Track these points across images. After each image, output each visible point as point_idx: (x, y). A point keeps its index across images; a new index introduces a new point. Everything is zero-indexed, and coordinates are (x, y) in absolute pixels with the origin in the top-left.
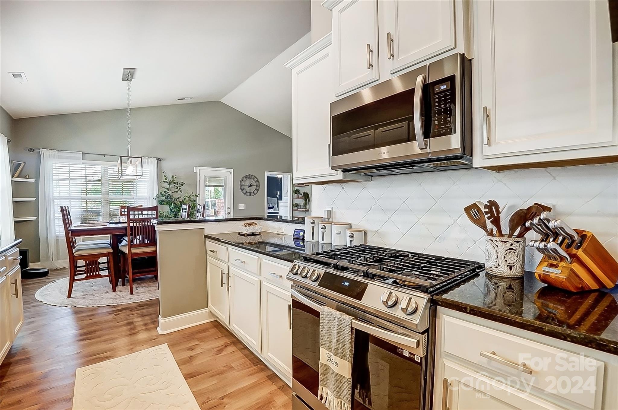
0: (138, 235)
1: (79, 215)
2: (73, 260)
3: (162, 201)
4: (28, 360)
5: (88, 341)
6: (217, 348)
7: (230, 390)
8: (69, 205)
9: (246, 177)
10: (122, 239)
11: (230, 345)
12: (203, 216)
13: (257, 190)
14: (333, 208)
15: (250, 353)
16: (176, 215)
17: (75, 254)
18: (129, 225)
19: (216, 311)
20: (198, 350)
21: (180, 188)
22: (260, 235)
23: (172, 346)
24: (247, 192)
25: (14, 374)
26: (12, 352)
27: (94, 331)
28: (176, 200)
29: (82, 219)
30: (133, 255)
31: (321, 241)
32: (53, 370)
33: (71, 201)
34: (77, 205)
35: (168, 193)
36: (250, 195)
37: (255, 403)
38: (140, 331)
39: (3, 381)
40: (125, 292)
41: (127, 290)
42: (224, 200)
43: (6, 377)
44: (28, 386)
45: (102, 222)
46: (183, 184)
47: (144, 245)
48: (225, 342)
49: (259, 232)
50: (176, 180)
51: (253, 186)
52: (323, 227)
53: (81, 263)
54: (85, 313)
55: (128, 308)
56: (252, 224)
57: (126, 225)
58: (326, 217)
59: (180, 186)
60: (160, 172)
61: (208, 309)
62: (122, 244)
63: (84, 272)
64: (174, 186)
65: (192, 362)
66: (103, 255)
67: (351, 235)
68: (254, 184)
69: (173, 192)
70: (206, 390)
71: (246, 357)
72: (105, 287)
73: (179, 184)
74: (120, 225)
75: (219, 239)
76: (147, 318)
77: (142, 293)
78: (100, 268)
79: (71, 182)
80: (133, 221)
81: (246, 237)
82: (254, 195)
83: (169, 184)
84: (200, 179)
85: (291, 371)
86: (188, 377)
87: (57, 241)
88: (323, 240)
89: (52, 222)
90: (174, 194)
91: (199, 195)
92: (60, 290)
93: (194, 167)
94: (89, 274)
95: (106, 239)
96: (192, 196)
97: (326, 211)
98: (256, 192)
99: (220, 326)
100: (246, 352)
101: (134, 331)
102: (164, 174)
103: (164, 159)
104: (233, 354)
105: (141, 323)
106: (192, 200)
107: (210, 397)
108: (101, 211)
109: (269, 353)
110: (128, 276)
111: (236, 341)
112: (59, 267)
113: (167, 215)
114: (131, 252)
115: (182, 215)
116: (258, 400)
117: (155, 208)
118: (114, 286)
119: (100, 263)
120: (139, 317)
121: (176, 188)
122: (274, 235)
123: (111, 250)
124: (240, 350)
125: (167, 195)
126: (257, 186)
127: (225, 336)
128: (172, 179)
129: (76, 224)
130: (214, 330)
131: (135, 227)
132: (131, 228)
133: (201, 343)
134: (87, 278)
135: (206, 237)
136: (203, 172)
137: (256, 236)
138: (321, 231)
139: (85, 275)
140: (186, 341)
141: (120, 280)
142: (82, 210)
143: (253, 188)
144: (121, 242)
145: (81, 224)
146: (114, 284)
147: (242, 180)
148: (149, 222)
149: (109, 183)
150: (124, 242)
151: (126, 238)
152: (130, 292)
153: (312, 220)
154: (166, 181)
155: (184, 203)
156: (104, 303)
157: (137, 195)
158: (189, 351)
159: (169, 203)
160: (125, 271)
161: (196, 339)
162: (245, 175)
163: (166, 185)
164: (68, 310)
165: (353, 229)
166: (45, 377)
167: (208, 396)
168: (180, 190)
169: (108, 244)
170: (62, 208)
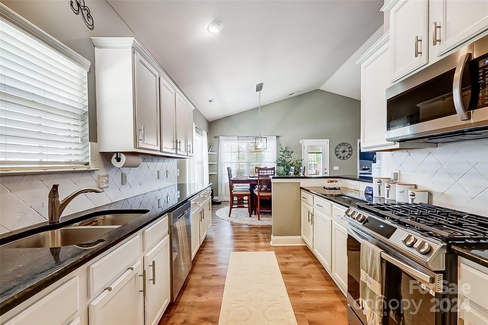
0: (263, 185)
1: (235, 172)
2: (232, 196)
3: (279, 164)
4: (212, 242)
5: (236, 240)
6: (304, 263)
7: (307, 289)
8: (231, 167)
9: (340, 145)
10: (255, 187)
11: (313, 263)
12: (304, 174)
13: (350, 155)
14: (400, 170)
15: (326, 272)
16: (288, 173)
17: (233, 193)
18: (259, 178)
19: (306, 239)
20: (292, 260)
21: (290, 155)
22: (340, 190)
23: (277, 253)
24: (340, 157)
25: (207, 247)
26: (207, 237)
27: (239, 236)
28: (288, 163)
29: (237, 174)
30: (260, 196)
31: (386, 197)
32: (221, 249)
33: (232, 164)
34: (235, 166)
35: (283, 159)
36: (344, 159)
37: (321, 303)
38: (261, 241)
39: (204, 249)
40: (256, 218)
41: (257, 218)
42: (322, 163)
43: (205, 247)
44: (212, 253)
45: (246, 176)
46: (292, 152)
47: (267, 191)
48: (310, 260)
49: (339, 188)
50: (288, 150)
51: (346, 152)
52: (388, 186)
53: (235, 199)
54: (236, 226)
55: (256, 228)
56: (333, 181)
57: (257, 178)
58: (393, 178)
59: (290, 154)
60: (279, 144)
61: (301, 237)
62: (255, 190)
63: (236, 204)
64: (287, 154)
65: (287, 266)
66: (246, 195)
67: (412, 194)
68: (347, 150)
69: (286, 158)
70: (292, 284)
71: (322, 274)
72: (246, 214)
73: (290, 152)
74: (254, 179)
75: (309, 190)
76: (266, 235)
77: (264, 220)
78: (244, 203)
79: (232, 154)
80: (261, 176)
81: (328, 190)
82: (347, 159)
83: (283, 153)
84: (304, 148)
85: (347, 286)
86: (283, 273)
87: (226, 185)
88: (388, 196)
89: (224, 175)
90: (286, 159)
91: (303, 159)
92: (226, 212)
93: (300, 140)
94: (239, 205)
95: (247, 186)
96: (299, 160)
97: (393, 173)
98: (349, 156)
99: (308, 250)
100: (323, 271)
101: (258, 240)
102: (281, 146)
103: (281, 136)
104: (313, 269)
105: (262, 237)
106: (298, 163)
107: (294, 288)
108: (246, 170)
109: (336, 273)
110: (257, 209)
111: (317, 262)
112: (226, 200)
113: (282, 173)
114: (259, 195)
115: (291, 174)
116: (324, 302)
117: (273, 169)
118: (250, 214)
119: (244, 200)
120: (262, 234)
121: (288, 155)
122: (352, 191)
123: (249, 193)
124: (319, 268)
125: (282, 160)
126: (350, 151)
127: (310, 257)
128: (285, 149)
129: (234, 177)
130: (303, 252)
131: (262, 180)
132: (260, 181)
133: (294, 257)
134: (238, 207)
135: (301, 188)
136: (307, 143)
137: (336, 190)
138: (386, 189)
139: (237, 206)
140: (285, 253)
141: (254, 211)
142: (237, 169)
143: (346, 154)
144: (255, 188)
145: (236, 177)
146: (250, 213)
147: (337, 148)
148: (268, 177)
149: (250, 153)
150: (257, 189)
151: (257, 186)
152: (258, 219)
153: (379, 180)
154: (282, 150)
155: (293, 165)
156: (245, 222)
157: (264, 160)
158: (286, 259)
159: (283, 165)
160: (256, 206)
161: (291, 254)
162: (339, 143)
163: (282, 153)
164: (229, 223)
165: (418, 189)
166: (218, 251)
167: (293, 287)
168: (291, 156)
169: (248, 189)
170: (228, 168)
